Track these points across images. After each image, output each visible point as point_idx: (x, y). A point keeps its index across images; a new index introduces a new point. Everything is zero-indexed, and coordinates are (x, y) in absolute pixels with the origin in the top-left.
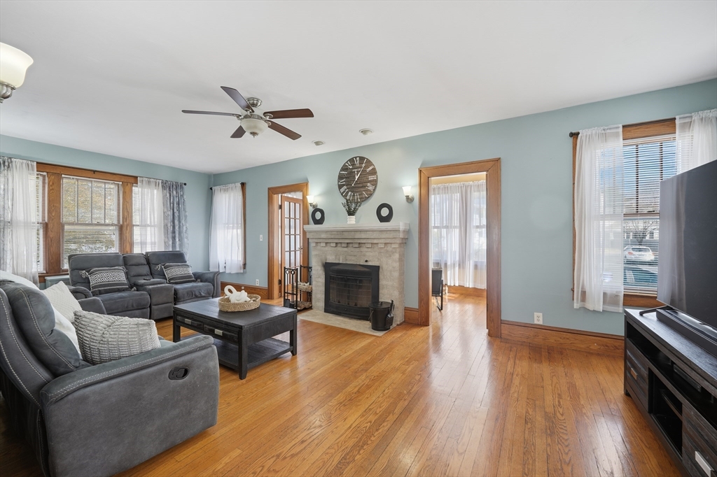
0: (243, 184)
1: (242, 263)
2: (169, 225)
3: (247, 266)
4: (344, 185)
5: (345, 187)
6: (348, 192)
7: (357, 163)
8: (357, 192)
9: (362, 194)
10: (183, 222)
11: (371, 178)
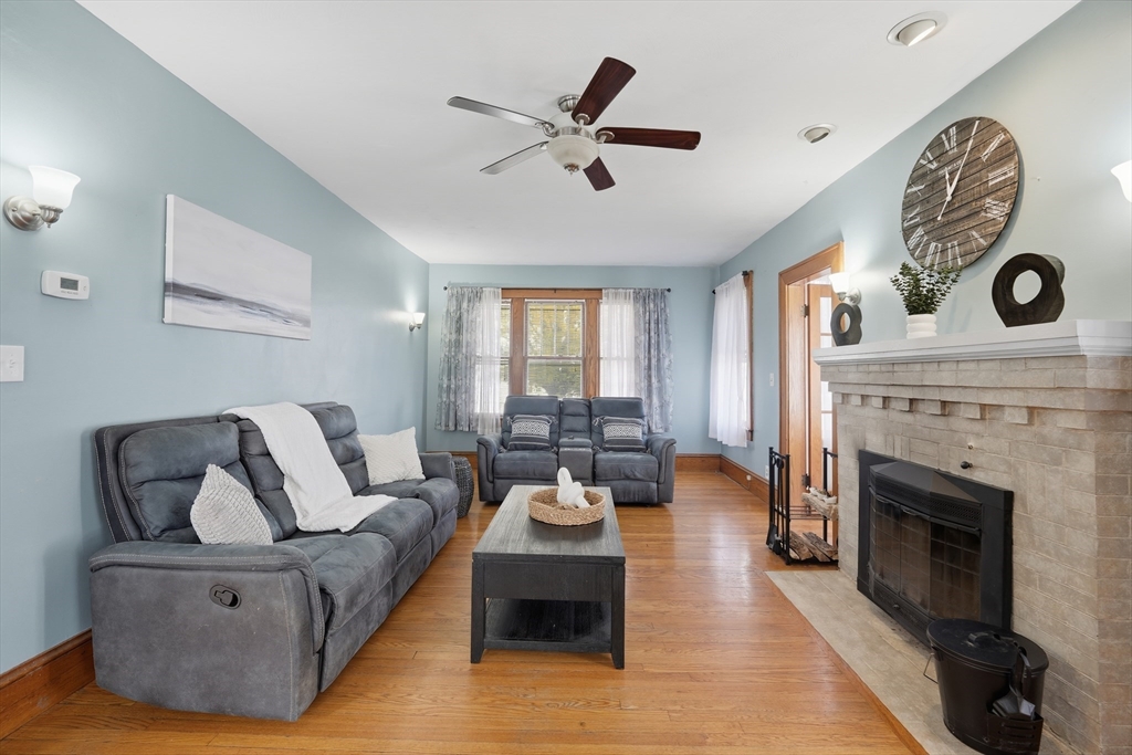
0: (746, 274)
1: (748, 427)
2: (642, 356)
3: (755, 434)
4: (916, 226)
5: (920, 231)
6: (927, 244)
7: (951, 146)
8: (950, 237)
9: (968, 239)
10: (663, 351)
11: (995, 177)
